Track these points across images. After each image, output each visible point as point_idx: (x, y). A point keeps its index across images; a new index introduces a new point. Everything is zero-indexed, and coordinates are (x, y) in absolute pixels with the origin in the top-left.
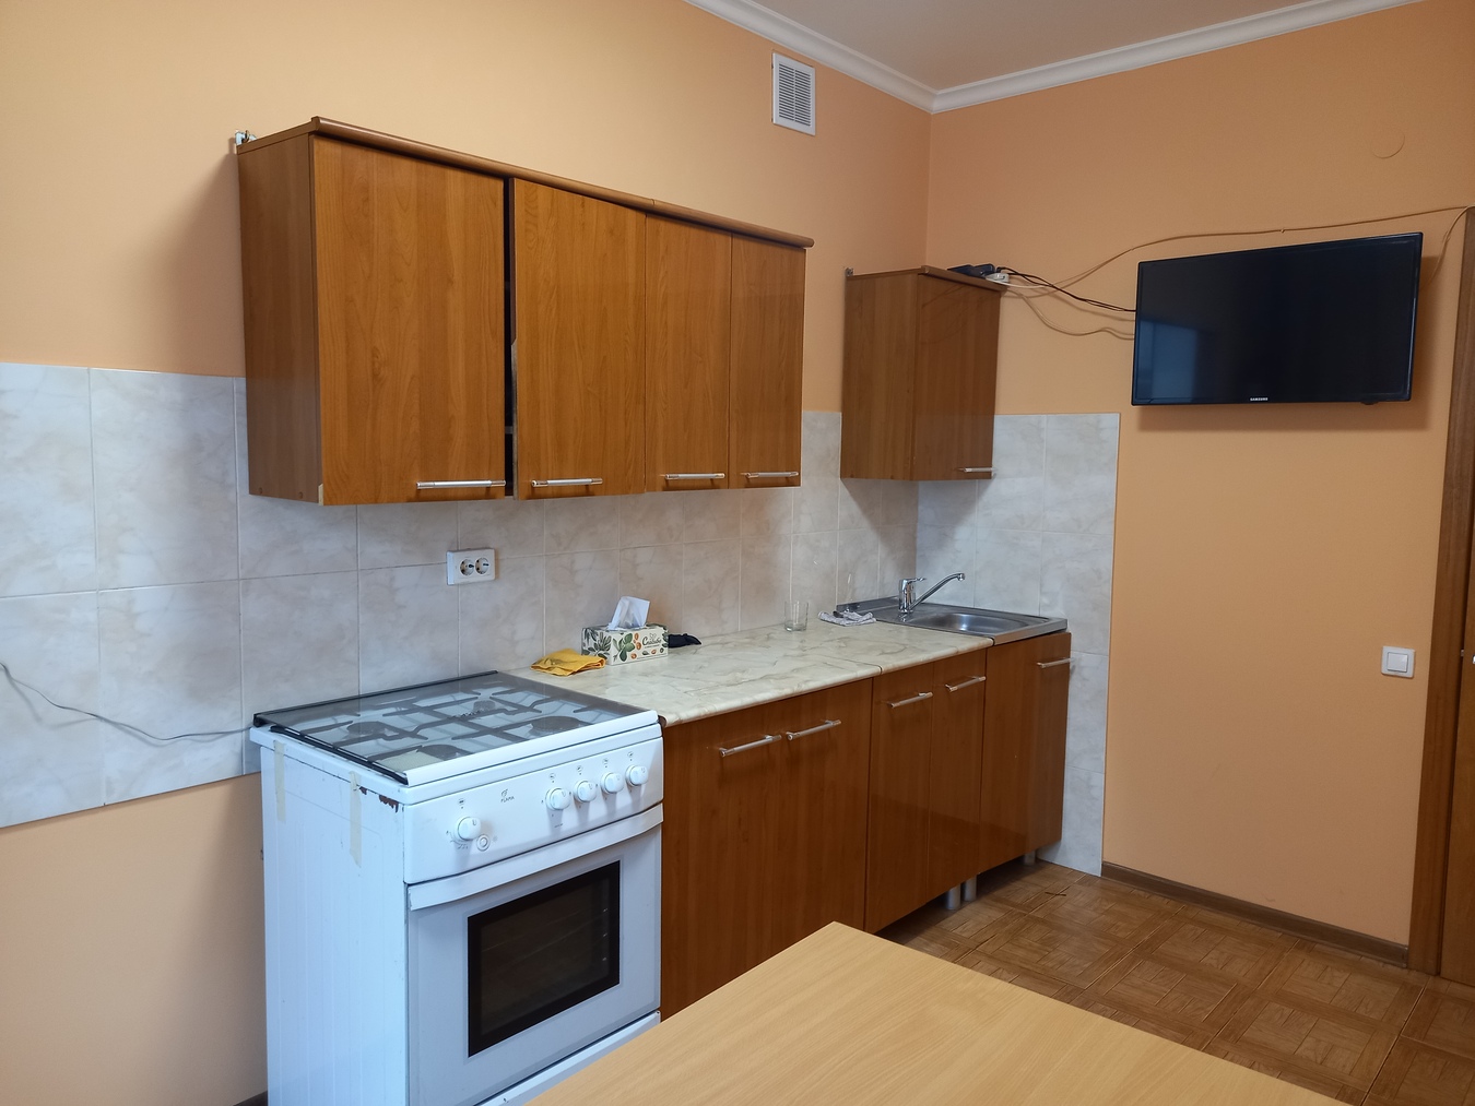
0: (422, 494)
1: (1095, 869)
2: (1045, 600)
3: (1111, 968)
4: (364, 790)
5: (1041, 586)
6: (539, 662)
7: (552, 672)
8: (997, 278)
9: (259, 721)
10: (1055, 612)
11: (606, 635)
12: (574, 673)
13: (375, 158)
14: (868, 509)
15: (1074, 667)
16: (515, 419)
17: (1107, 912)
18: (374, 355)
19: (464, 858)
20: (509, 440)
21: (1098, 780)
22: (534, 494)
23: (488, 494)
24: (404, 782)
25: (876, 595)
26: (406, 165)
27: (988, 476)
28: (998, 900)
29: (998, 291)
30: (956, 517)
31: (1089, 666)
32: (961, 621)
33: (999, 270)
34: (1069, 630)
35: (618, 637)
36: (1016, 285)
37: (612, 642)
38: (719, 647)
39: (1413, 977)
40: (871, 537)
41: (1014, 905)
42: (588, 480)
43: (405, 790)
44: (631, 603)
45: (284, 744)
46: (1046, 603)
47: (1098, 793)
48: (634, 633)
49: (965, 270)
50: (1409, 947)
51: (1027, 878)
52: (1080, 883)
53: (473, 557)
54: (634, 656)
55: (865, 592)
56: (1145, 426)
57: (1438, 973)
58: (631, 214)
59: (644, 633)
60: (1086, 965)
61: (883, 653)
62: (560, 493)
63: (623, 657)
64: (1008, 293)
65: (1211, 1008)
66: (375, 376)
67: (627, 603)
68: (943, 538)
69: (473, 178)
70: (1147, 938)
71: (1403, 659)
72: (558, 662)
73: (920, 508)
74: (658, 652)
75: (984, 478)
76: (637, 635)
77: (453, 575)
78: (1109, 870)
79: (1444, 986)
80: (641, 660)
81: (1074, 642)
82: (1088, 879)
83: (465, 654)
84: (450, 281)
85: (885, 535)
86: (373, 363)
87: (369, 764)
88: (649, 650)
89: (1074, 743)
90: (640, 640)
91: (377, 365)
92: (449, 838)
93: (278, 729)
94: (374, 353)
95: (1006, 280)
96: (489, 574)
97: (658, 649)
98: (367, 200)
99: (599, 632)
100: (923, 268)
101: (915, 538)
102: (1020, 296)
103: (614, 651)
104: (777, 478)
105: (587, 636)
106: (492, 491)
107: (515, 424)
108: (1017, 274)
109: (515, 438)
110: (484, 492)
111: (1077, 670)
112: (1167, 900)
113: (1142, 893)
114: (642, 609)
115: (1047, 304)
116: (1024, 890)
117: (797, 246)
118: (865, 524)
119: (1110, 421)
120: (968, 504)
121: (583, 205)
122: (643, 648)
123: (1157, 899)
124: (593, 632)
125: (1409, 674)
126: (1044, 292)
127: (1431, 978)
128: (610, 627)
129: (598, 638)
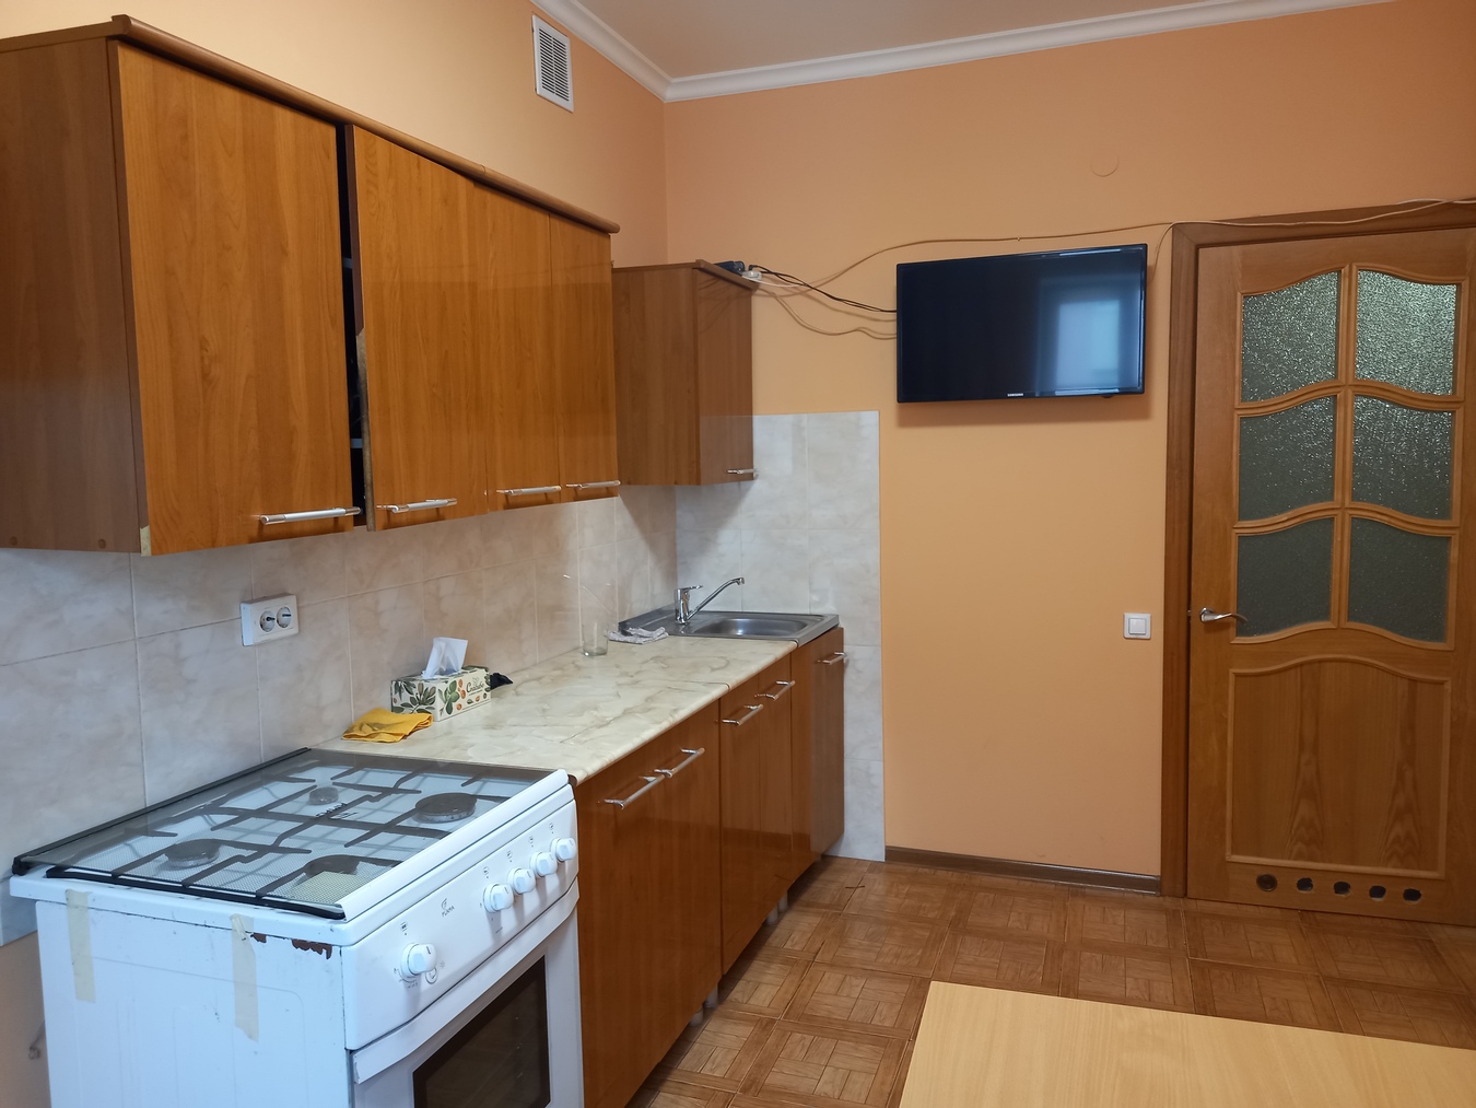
0: (266, 531)
1: (879, 855)
2: (815, 598)
3: (941, 951)
4: (260, 938)
5: (811, 584)
6: (351, 729)
7: (377, 738)
8: (752, 275)
9: (21, 867)
10: (827, 608)
11: (426, 685)
12: (405, 737)
13: (193, 81)
14: (638, 519)
15: (848, 661)
16: (365, 428)
17: (908, 895)
18: (203, 348)
19: (414, 998)
20: (357, 458)
21: (877, 768)
22: (391, 522)
23: (335, 525)
24: (341, 916)
25: (648, 608)
26: (229, 95)
27: (751, 477)
28: (809, 905)
29: (751, 288)
30: (718, 521)
31: (862, 658)
32: (736, 626)
33: (751, 268)
34: (842, 625)
35: (443, 687)
36: (766, 283)
37: (437, 694)
38: (534, 684)
39: (1168, 902)
40: (642, 547)
41: (826, 907)
42: (438, 502)
43: (339, 926)
44: (447, 645)
45: (87, 894)
46: (815, 599)
47: (878, 780)
48: (457, 680)
49: (729, 266)
50: (1161, 877)
51: (822, 877)
52: (870, 871)
53: (273, 608)
54: (460, 707)
55: (640, 606)
56: (904, 422)
57: (1186, 895)
58: (461, 180)
59: (468, 678)
60: (919, 953)
61: (713, 670)
62: (414, 520)
63: (449, 710)
64: (758, 292)
65: (1040, 969)
66: (205, 376)
67: (443, 645)
68: (705, 543)
69: (303, 120)
70: (953, 914)
71: (1143, 622)
72: (381, 726)
73: (679, 513)
74: (482, 699)
75: (744, 480)
76: (461, 682)
77: (251, 633)
78: (893, 854)
79: (1192, 905)
80: (467, 710)
81: (847, 636)
82: (874, 866)
83: (265, 730)
84: (284, 252)
85: (653, 545)
86: (202, 358)
87: (258, 900)
88: (473, 698)
89: (851, 736)
90: (464, 688)
91: (206, 362)
92: (397, 977)
93: (57, 873)
94: (203, 344)
95: (760, 277)
96: (292, 630)
97: (481, 694)
98: (185, 138)
99: (416, 683)
100: (698, 262)
101: (675, 544)
102: (772, 295)
103: (439, 704)
104: (599, 489)
105: (398, 689)
106: (340, 522)
107: (366, 435)
108: (769, 272)
109: (367, 454)
110: (332, 524)
111: (851, 664)
112: (950, 873)
113: (927, 870)
114: (458, 649)
115: (799, 304)
116: (825, 888)
117: (602, 230)
118: (636, 533)
119: (870, 419)
120: (731, 506)
121: (419, 167)
122: (468, 696)
123: (942, 874)
124: (408, 684)
125: (1147, 636)
126: (797, 291)
127: (1181, 900)
128: (426, 675)
129: (415, 691)
